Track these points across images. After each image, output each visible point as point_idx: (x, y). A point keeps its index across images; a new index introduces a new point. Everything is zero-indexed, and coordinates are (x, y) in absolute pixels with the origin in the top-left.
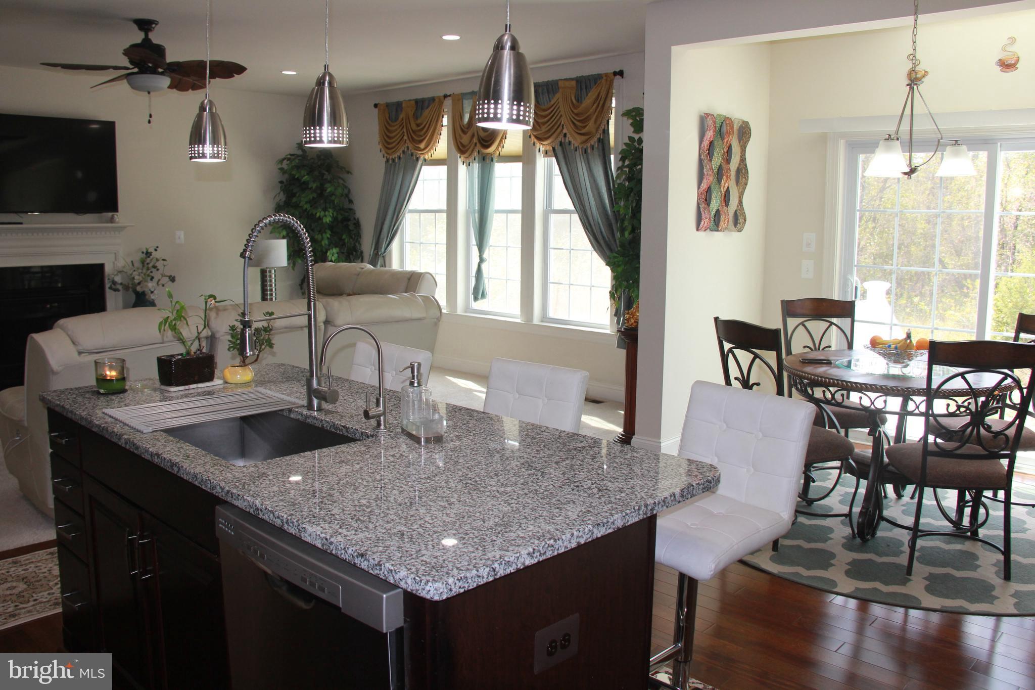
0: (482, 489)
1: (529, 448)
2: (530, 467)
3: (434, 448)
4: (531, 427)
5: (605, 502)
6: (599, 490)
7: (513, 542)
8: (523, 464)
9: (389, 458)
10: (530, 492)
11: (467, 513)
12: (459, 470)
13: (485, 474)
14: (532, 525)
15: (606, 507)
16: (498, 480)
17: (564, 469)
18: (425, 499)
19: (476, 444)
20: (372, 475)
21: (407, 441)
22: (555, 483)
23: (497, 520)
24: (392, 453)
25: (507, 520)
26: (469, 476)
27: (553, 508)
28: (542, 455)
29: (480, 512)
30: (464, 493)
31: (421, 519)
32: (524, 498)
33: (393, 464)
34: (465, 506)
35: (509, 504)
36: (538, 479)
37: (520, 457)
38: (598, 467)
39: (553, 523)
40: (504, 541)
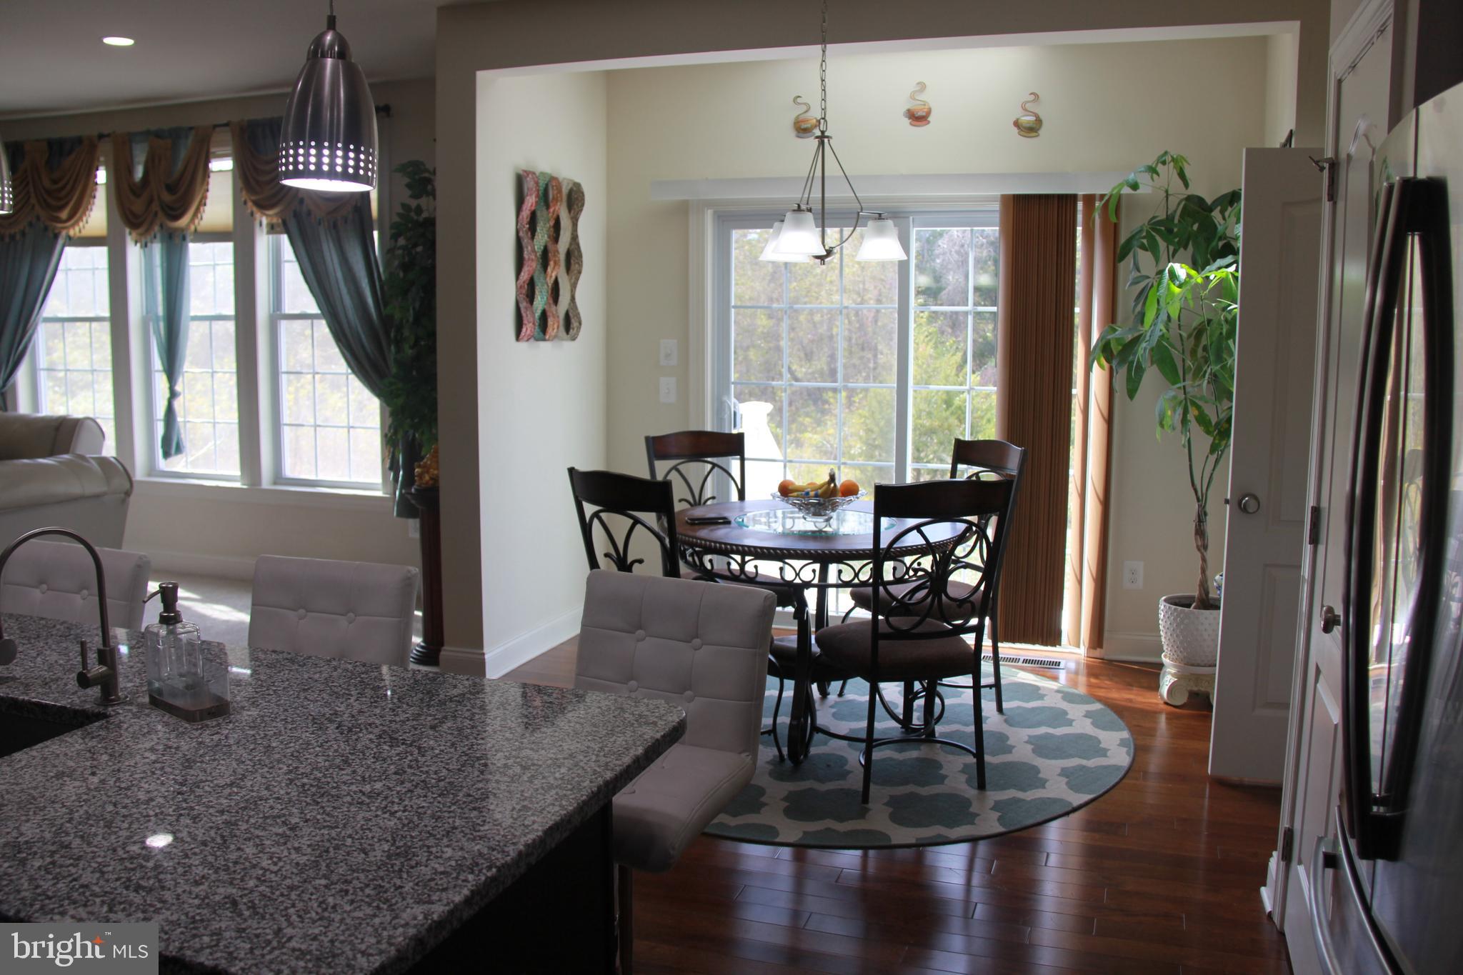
0: (334, 792)
1: (376, 707)
2: (394, 742)
3: (219, 725)
4: (364, 669)
5: (543, 788)
6: (525, 768)
7: (432, 884)
8: (380, 737)
9: (147, 754)
10: (416, 787)
11: (328, 840)
12: (279, 761)
13: (327, 763)
14: (448, 846)
15: (548, 796)
16: (354, 772)
17: (450, 737)
18: (244, 826)
19: (286, 710)
20: (129, 793)
21: (165, 719)
22: (447, 764)
23: (386, 847)
24: (148, 745)
25: (401, 844)
26: (301, 770)
27: (466, 810)
28: (403, 717)
29: (350, 836)
30: (308, 804)
31: (254, 866)
32: (411, 799)
33: (158, 765)
34: (320, 829)
35: (393, 814)
36: (417, 761)
37: (370, 725)
38: (501, 726)
39: (481, 838)
40: (417, 884)
